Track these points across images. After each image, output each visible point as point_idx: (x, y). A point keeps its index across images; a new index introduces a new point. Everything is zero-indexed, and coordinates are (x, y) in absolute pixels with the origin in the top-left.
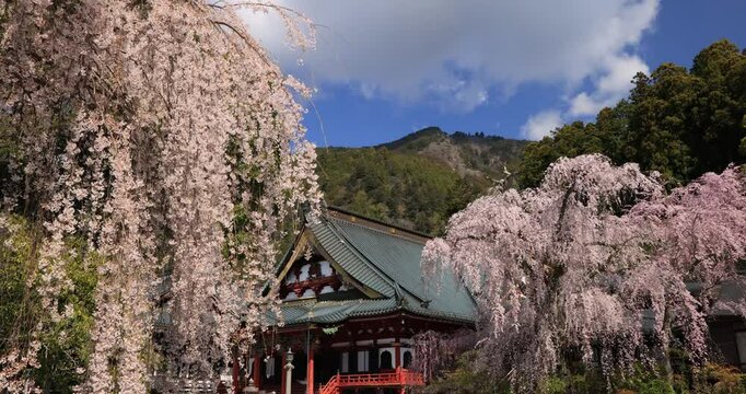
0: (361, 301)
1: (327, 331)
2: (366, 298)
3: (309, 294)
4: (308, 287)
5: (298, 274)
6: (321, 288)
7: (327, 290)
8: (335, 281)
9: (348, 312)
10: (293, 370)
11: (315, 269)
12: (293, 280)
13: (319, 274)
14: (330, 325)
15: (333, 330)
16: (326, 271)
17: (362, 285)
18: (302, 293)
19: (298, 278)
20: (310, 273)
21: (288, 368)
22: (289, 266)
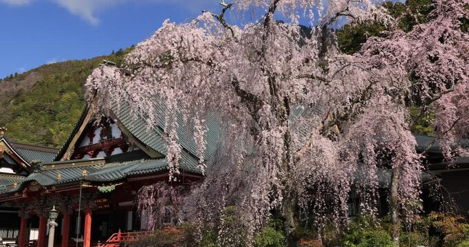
0: (142, 161)
1: (103, 189)
2: (147, 157)
3: (101, 155)
4: (101, 150)
5: (92, 136)
6: (112, 149)
7: (117, 151)
8: (123, 143)
9: (127, 171)
10: (56, 228)
11: (107, 132)
12: (87, 143)
13: (110, 136)
14: (107, 183)
15: (110, 188)
16: (116, 134)
17: (145, 145)
18: (94, 155)
19: (91, 141)
20: (102, 135)
21: (50, 226)
22: (82, 129)
